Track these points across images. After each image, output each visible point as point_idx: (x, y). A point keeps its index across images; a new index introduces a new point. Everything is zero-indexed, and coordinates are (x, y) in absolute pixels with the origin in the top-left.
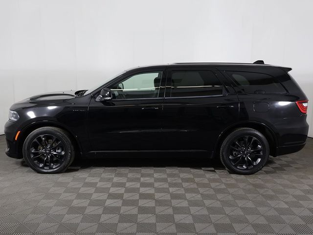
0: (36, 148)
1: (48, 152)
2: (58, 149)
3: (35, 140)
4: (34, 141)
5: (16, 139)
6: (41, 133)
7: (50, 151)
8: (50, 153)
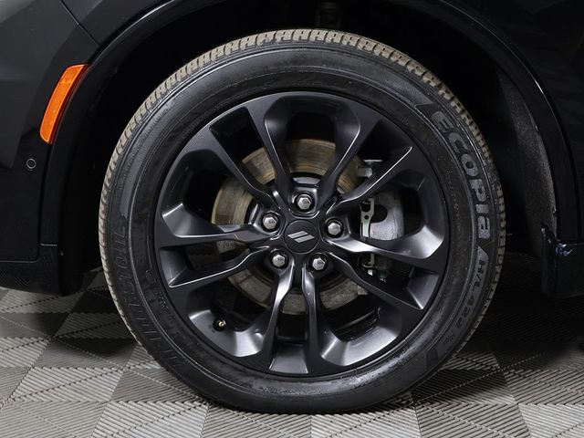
0: (199, 199)
1: (300, 237)
2: (380, 216)
3: (204, 139)
4: (193, 145)
5: (46, 133)
6: (256, 82)
7: (320, 229)
8: (318, 246)
